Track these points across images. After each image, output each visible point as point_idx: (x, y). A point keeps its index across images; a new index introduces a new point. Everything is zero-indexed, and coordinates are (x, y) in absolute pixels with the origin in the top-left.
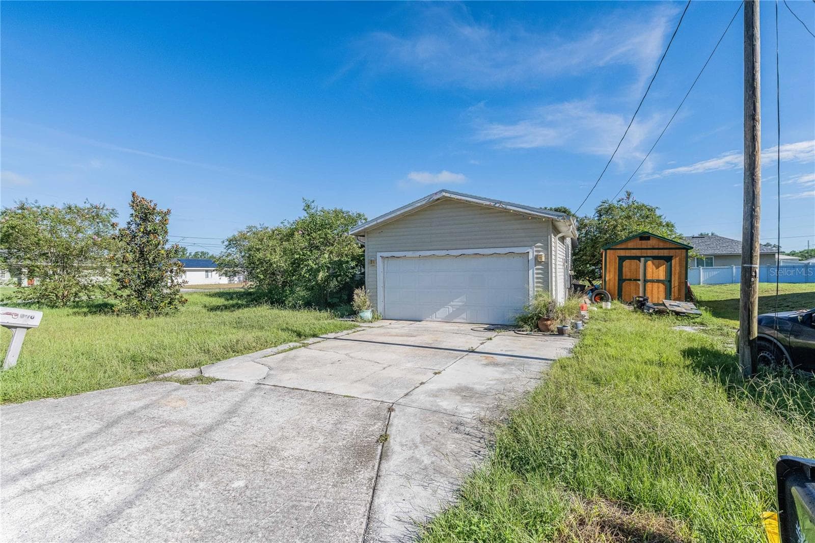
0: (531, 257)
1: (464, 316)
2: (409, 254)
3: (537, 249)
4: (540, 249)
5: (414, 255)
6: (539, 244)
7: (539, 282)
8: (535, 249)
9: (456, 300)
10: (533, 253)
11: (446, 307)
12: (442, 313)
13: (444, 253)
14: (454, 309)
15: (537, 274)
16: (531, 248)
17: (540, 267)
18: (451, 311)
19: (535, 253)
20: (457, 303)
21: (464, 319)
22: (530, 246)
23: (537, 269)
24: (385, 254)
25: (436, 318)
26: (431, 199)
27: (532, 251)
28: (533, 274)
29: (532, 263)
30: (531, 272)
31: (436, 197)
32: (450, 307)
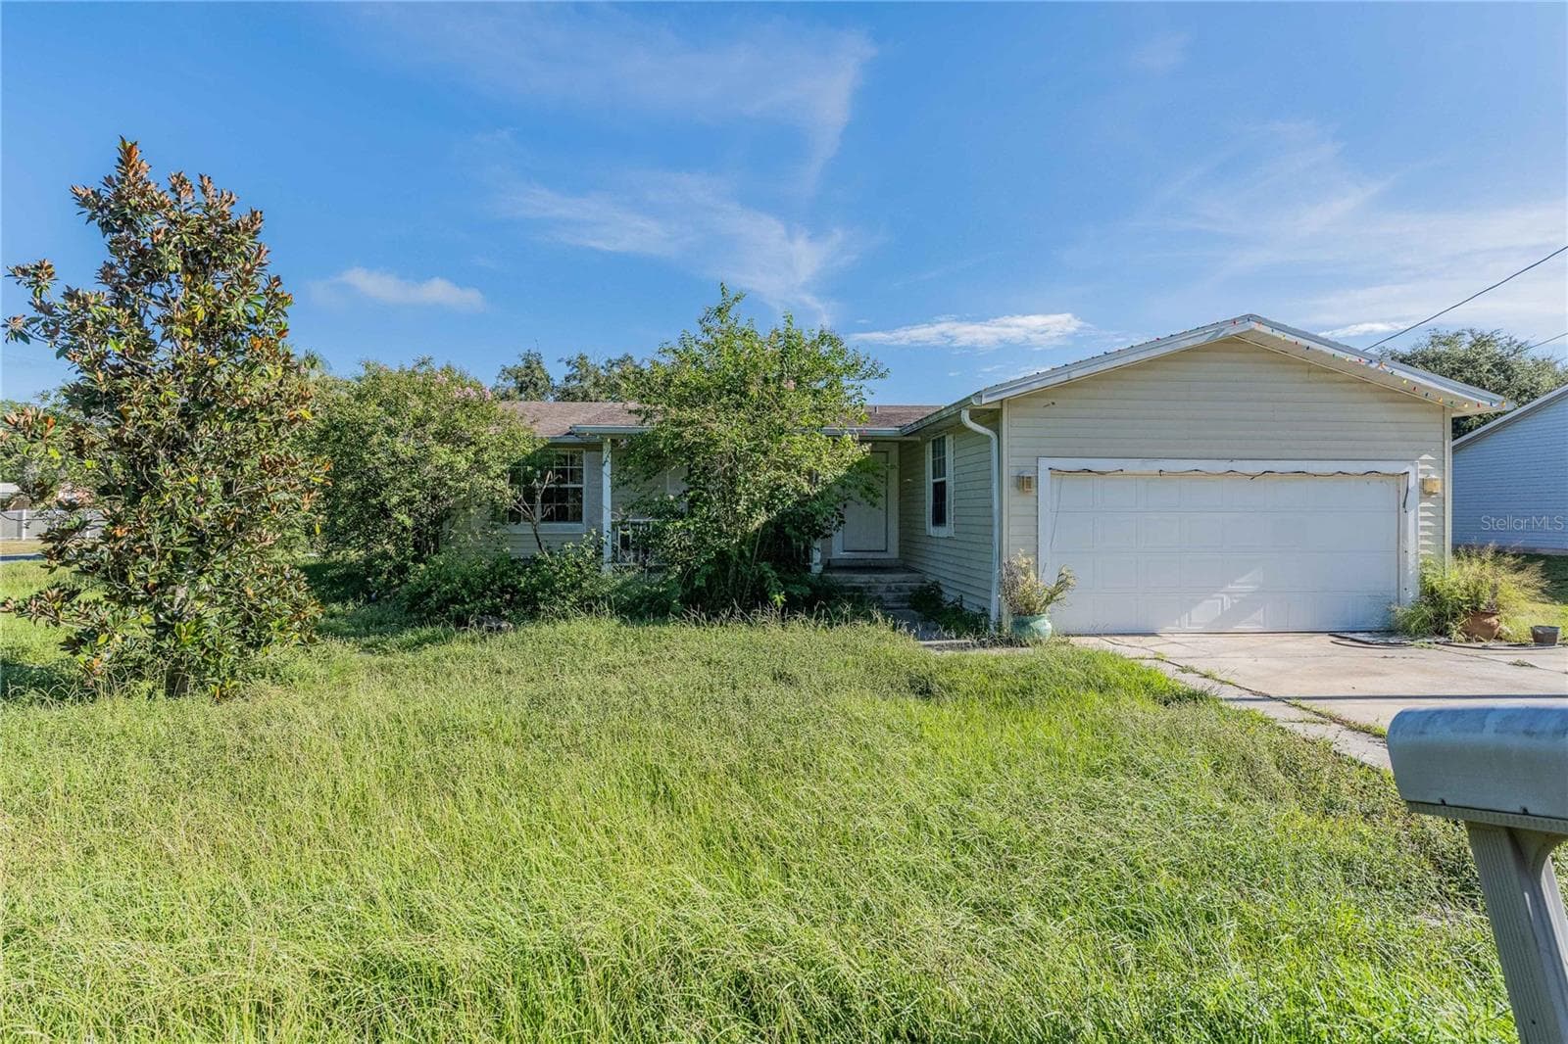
0: (1412, 483)
1: (1259, 615)
2: (1132, 466)
3: (1424, 467)
4: (1428, 467)
5: (1145, 470)
6: (1425, 457)
7: (1426, 538)
8: (1420, 467)
9: (1242, 580)
10: (1417, 474)
11: (1216, 595)
12: (1205, 612)
13: (1222, 466)
14: (1235, 601)
15: (1424, 519)
16: (1412, 464)
17: (1428, 505)
18: (1227, 606)
19: (1421, 476)
20: (1245, 585)
21: (1259, 623)
22: (1411, 460)
23: (1424, 509)
24: (1057, 463)
25: (1190, 624)
26: (1221, 335)
27: (1414, 471)
28: (1416, 520)
29: (1414, 495)
30: (1411, 515)
31: (1232, 331)
32: (1225, 597)
